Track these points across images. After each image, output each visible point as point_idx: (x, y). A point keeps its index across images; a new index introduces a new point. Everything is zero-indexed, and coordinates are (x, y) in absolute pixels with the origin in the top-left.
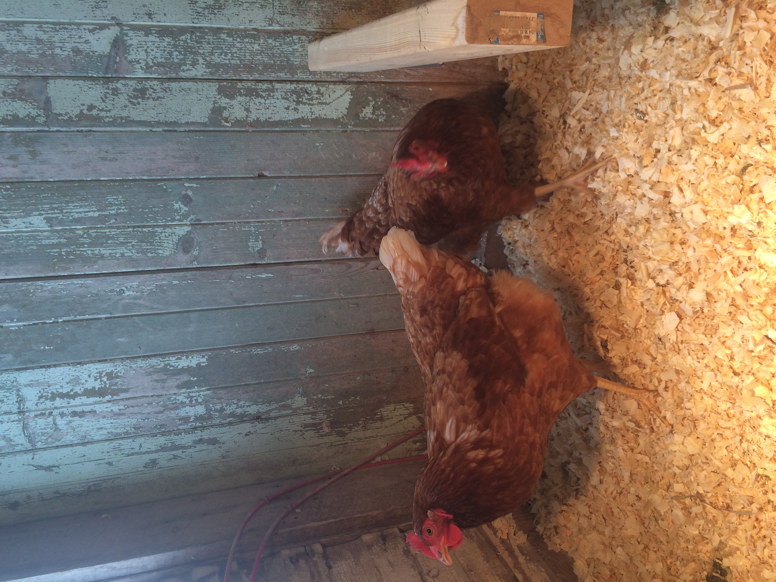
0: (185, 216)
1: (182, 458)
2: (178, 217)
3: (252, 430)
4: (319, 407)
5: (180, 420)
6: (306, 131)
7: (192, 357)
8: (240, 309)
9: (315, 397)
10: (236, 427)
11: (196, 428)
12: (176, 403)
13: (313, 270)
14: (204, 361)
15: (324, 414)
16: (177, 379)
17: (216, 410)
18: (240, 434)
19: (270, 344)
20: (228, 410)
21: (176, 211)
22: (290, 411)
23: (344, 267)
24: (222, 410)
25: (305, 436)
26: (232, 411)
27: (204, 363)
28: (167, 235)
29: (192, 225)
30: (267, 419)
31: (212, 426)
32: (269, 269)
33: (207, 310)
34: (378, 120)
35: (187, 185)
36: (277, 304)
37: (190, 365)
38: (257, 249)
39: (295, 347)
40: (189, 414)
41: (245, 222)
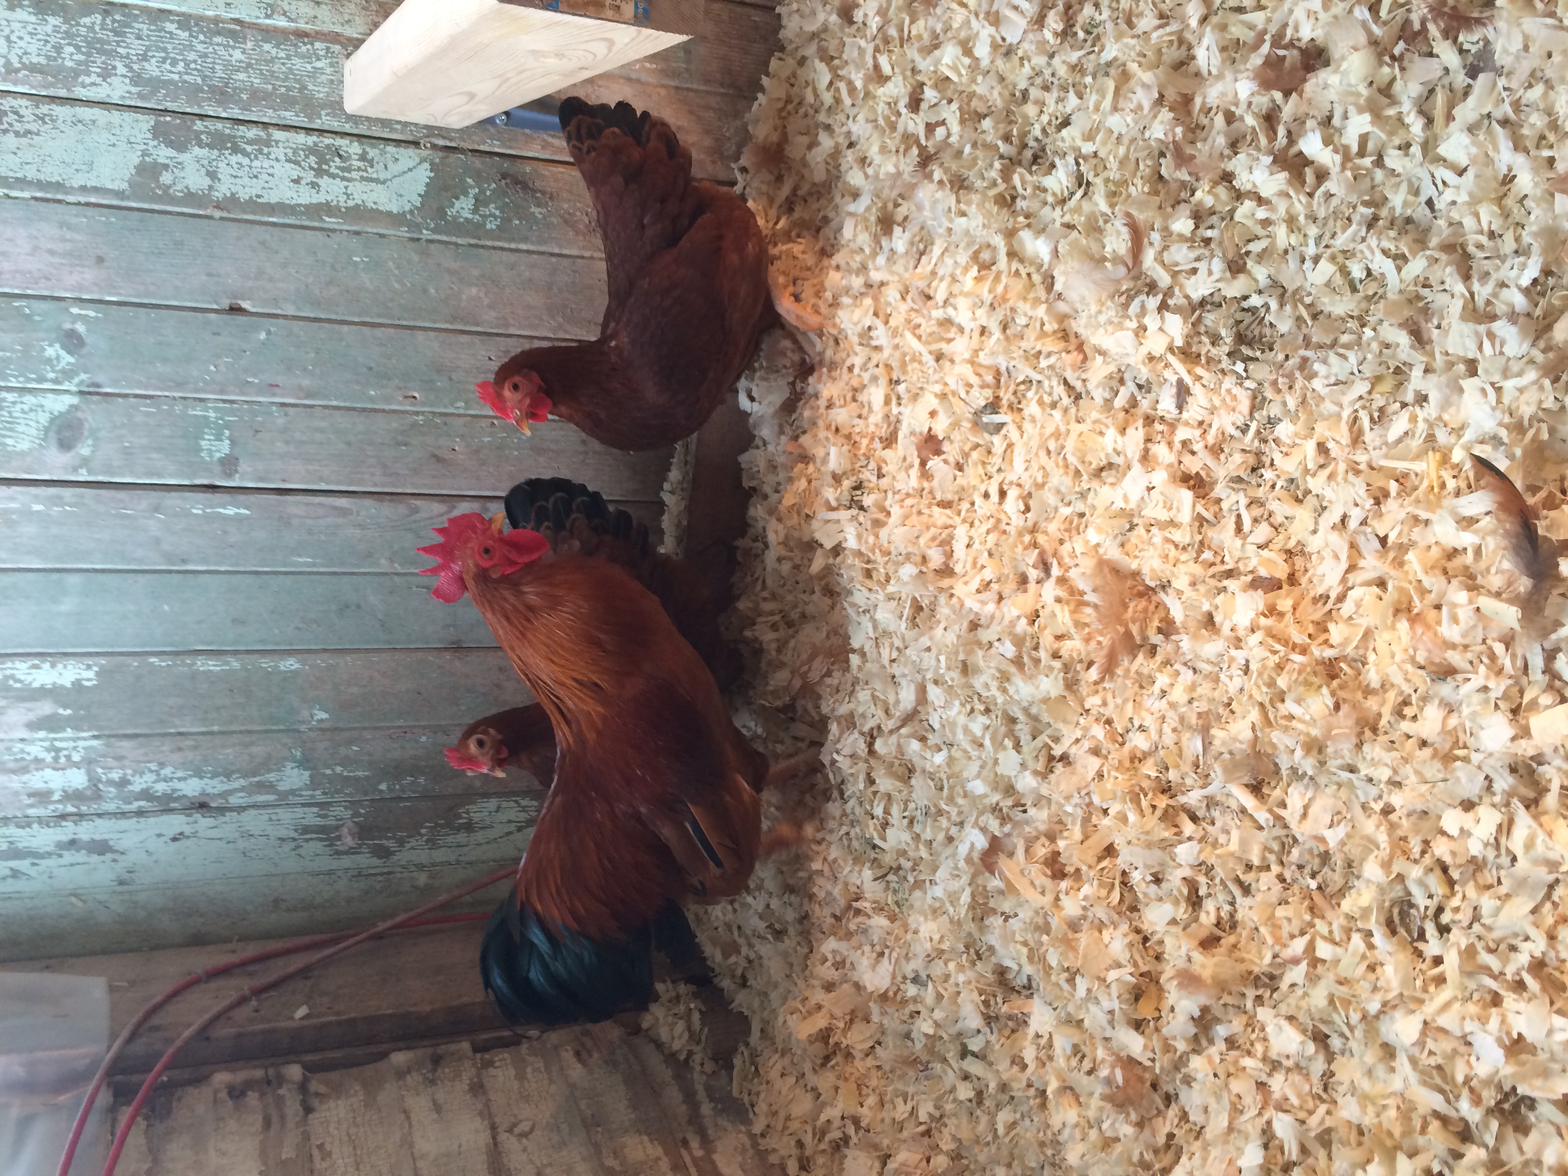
0: (68, 374)
1: (29, 877)
2: (51, 375)
3: (187, 830)
4: (337, 792)
5: (30, 795)
6: (334, 231)
7: (65, 667)
8: (174, 575)
9: (328, 772)
10: (152, 820)
11: (63, 817)
12: (23, 759)
13: (335, 508)
14: (88, 676)
15: (346, 808)
16: (29, 710)
17: (111, 782)
18: (159, 835)
19: (236, 652)
20: (138, 784)
21: (49, 361)
22: (271, 798)
23: (402, 509)
24: (124, 782)
25: (302, 851)
26: (144, 786)
27: (88, 680)
28: (26, 408)
29: (81, 393)
30: (222, 810)
31: (100, 815)
32: (242, 497)
33: (103, 571)
34: (484, 225)
35: (75, 310)
36: (257, 573)
37: (60, 682)
38: (218, 455)
39: (291, 664)
40: (52, 785)
41: (195, 399)
